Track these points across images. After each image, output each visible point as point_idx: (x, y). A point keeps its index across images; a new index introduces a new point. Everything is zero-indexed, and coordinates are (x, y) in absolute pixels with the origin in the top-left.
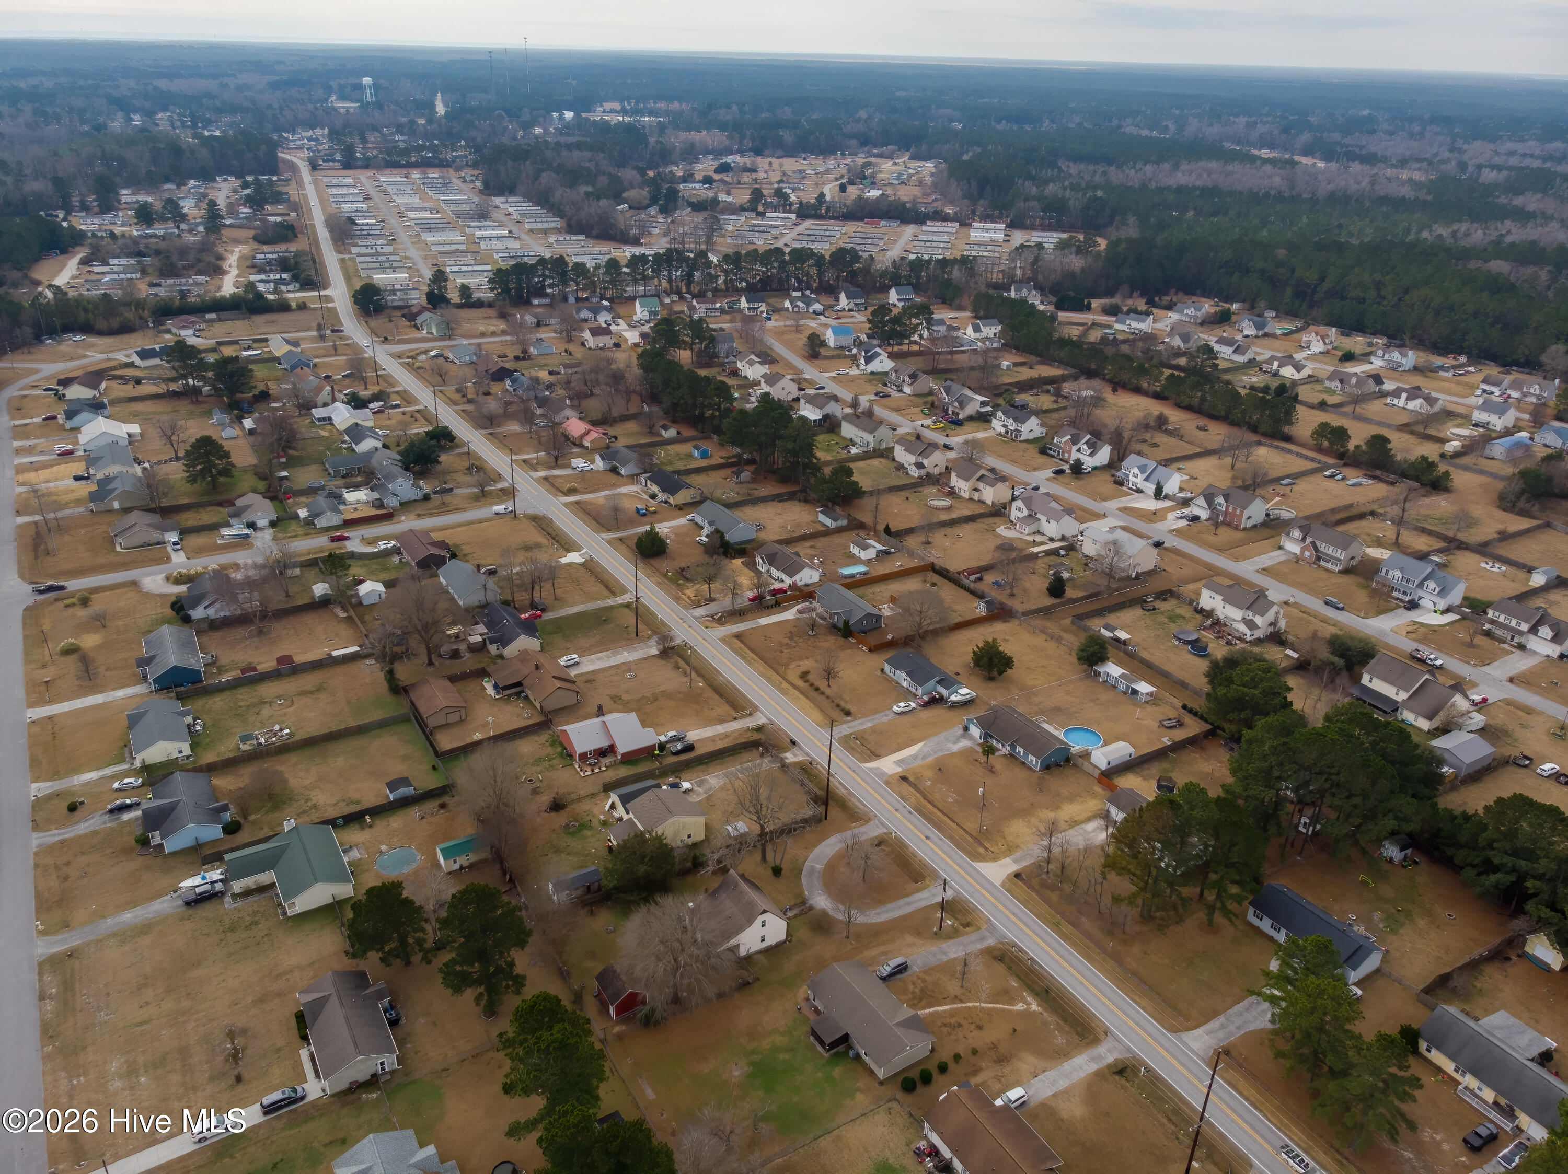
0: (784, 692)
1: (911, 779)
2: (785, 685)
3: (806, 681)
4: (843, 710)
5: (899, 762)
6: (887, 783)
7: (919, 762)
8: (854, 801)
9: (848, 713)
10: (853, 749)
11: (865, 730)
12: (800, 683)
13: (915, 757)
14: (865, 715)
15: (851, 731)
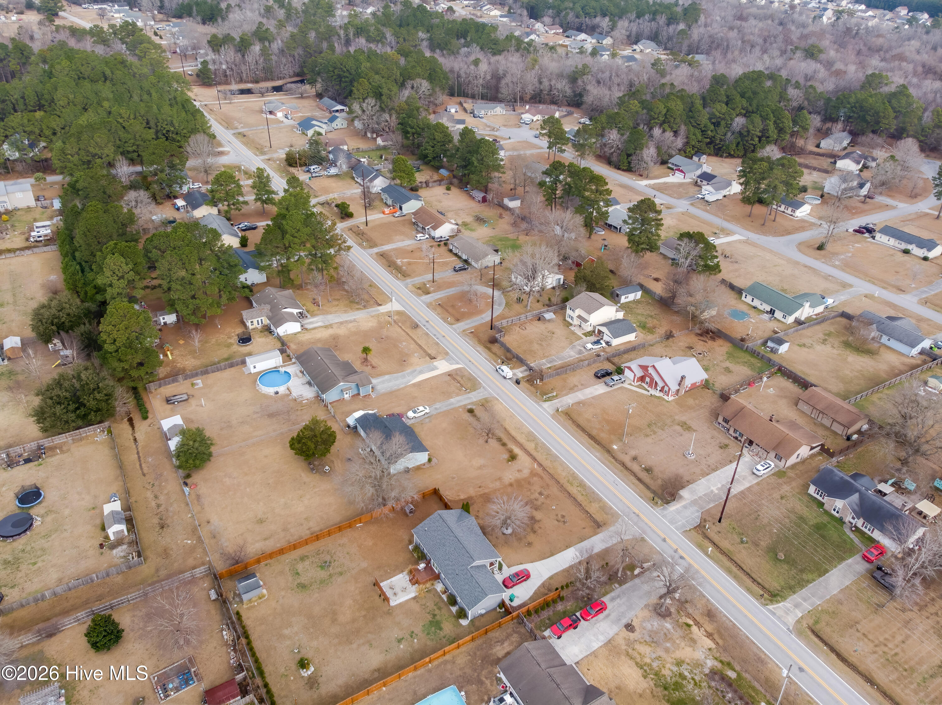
0: (531, 437)
1: (428, 358)
2: (530, 446)
3: (511, 451)
4: (475, 416)
5: (435, 368)
6: (447, 354)
7: (418, 368)
8: (471, 343)
9: (471, 411)
10: (469, 379)
11: (458, 395)
12: (517, 450)
13: (421, 372)
14: (455, 409)
15: (470, 395)
